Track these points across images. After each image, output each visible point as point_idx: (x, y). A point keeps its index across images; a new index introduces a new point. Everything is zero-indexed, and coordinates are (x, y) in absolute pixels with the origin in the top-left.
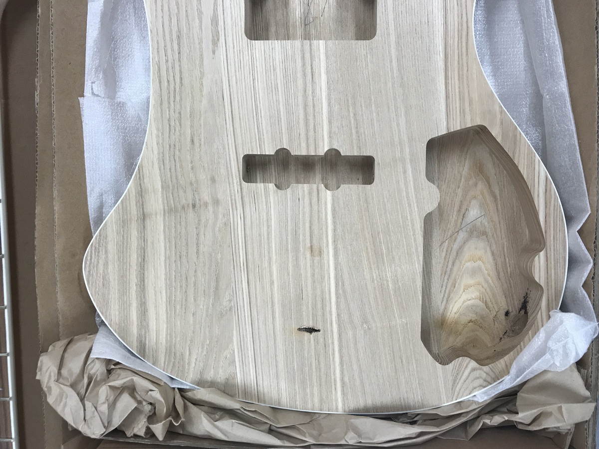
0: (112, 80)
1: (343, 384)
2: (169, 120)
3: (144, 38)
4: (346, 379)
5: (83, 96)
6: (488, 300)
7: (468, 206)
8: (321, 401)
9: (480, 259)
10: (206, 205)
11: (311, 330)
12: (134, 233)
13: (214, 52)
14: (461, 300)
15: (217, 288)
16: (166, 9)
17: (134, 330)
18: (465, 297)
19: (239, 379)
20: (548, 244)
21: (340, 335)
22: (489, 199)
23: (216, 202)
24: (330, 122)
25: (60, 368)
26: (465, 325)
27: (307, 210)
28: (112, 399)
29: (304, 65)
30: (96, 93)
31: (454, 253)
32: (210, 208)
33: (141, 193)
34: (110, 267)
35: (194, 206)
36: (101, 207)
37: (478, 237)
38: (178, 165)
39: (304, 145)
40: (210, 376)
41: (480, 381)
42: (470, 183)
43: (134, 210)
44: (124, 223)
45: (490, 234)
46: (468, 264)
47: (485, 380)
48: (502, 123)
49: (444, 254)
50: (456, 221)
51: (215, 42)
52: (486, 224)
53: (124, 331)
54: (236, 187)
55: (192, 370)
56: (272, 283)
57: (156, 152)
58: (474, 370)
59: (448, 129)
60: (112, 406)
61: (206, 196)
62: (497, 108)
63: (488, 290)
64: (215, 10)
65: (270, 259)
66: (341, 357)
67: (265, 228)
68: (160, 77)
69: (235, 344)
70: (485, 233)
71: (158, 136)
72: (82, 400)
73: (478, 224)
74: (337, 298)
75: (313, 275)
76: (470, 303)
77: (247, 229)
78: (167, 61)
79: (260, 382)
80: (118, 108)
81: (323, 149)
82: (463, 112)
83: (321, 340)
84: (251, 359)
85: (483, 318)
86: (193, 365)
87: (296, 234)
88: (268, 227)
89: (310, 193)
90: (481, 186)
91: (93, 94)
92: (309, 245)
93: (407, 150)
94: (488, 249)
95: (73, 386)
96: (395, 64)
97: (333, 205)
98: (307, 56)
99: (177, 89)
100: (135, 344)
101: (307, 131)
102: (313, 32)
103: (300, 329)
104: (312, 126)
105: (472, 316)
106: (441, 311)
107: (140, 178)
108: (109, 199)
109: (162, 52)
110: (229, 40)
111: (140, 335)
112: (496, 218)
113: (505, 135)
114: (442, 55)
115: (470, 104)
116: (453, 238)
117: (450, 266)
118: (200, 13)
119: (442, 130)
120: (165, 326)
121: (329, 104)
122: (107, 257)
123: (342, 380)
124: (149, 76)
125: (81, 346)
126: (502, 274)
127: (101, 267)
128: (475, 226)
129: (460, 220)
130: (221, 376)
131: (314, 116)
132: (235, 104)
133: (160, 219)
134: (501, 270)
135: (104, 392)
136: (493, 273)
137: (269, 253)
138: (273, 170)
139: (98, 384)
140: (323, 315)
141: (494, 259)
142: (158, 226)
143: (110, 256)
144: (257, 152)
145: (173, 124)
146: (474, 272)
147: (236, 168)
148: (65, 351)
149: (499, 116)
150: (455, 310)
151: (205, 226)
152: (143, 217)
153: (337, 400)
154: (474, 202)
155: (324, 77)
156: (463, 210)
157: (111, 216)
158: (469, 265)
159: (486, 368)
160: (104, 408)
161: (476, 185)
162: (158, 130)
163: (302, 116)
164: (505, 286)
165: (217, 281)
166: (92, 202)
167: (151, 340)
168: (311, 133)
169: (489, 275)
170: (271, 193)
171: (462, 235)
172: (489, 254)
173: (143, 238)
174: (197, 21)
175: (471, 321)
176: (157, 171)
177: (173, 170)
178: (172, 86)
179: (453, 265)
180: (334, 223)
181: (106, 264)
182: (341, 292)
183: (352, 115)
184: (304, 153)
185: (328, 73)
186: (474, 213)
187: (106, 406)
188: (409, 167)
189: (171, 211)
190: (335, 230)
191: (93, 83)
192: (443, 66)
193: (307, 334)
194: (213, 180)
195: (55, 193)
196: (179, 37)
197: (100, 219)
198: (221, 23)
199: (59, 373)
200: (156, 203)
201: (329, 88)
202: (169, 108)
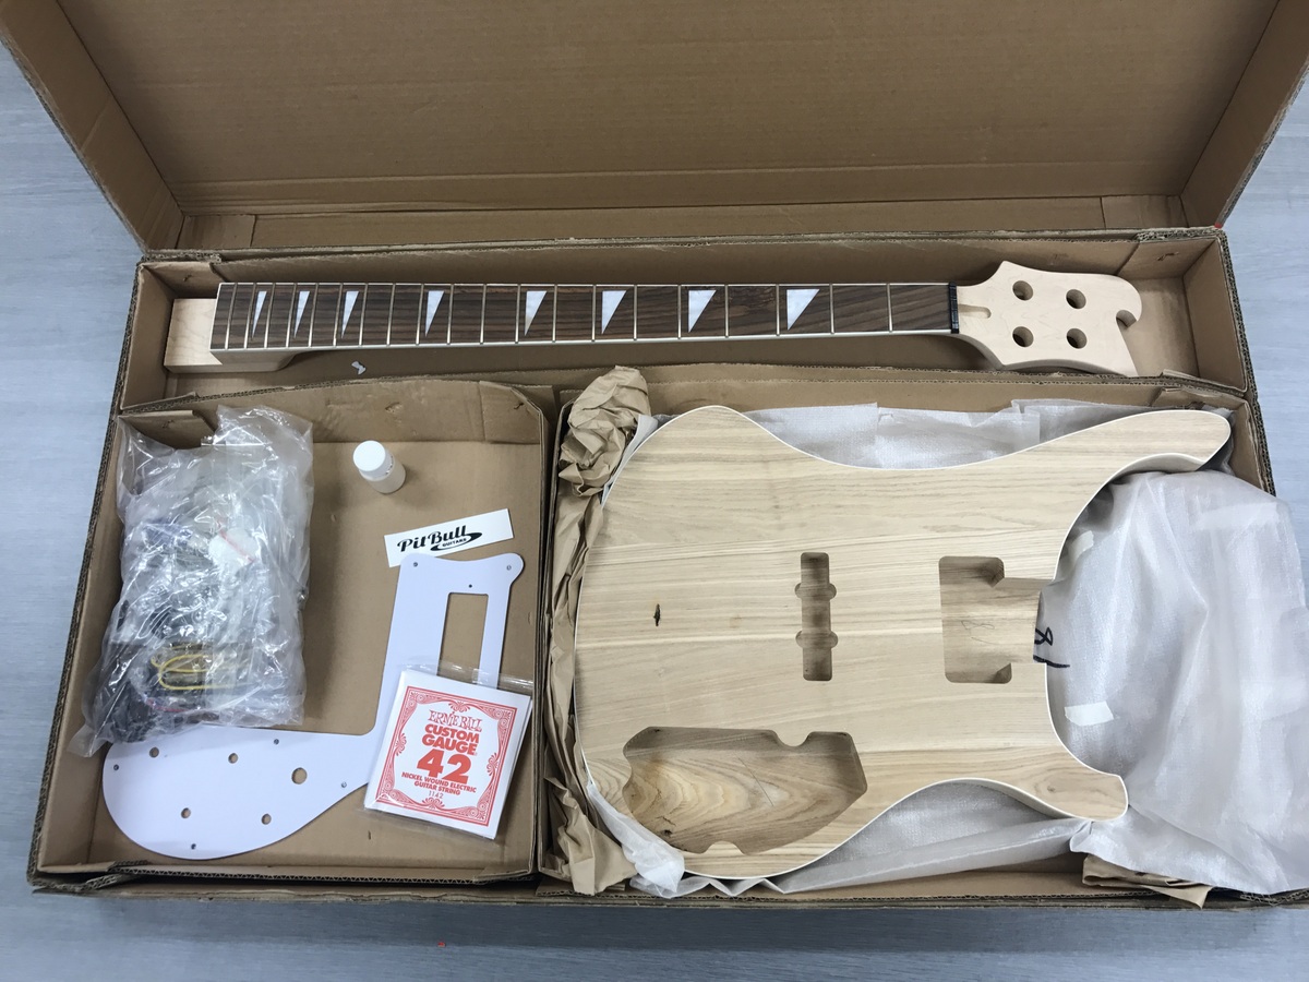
0: (895, 432)
1: (603, 649)
2: (858, 485)
3: (940, 462)
4: (609, 652)
5: (879, 406)
6: (682, 811)
7: (783, 789)
8: (588, 627)
9: (726, 801)
10: (779, 518)
11: (657, 617)
12: (749, 452)
13: (925, 527)
14: (682, 782)
15: (697, 527)
16: (965, 484)
17: (656, 452)
18: (686, 785)
19: (610, 548)
20: (749, 858)
21: (652, 645)
22: (791, 811)
23: (781, 528)
24: (863, 637)
25: (627, 387)
26: (655, 786)
27: (776, 614)
28: (601, 432)
29: (918, 612)
30: (882, 418)
31: (731, 773)
32: (775, 522)
33: (788, 459)
34: (717, 431)
35: (777, 507)
36: (770, 420)
37: (749, 799)
38: (815, 493)
39: (841, 611)
40: (613, 520)
41: (606, 789)
42: (807, 791)
43: (770, 452)
44: (759, 443)
45: (753, 812)
46: (720, 788)
47: (607, 794)
48: (870, 808)
49: (730, 763)
50: (765, 776)
51: (935, 529)
52: (763, 808)
53: (655, 443)
54: (796, 546)
55: (619, 504)
56: (703, 580)
57: (827, 473)
58: (618, 781)
59: (862, 754)
60: (594, 432)
61: (786, 518)
62: (884, 804)
63: (693, 811)
64: (966, 529)
65: (727, 578)
66: (631, 647)
67: (757, 574)
68: (900, 477)
69: (643, 545)
70: (753, 806)
71: (842, 475)
72: (600, 407)
73: (764, 799)
74: (689, 643)
75: (712, 620)
76: (680, 791)
77: (755, 556)
78: (915, 484)
79: (606, 568)
80: (869, 437)
81: (836, 629)
82: (879, 768)
83: (648, 627)
84: (630, 559)
85: (663, 805)
86: (623, 505)
87: (754, 603)
88: (759, 577)
89: (793, 617)
90: (804, 802)
91: (881, 415)
92: (741, 615)
93: (839, 713)
94: (737, 811)
95: (612, 399)
96: (924, 700)
97: (783, 640)
98: (927, 615)
99: (889, 493)
100: (643, 452)
101: (854, 615)
102: (955, 629)
103: (658, 606)
104: (859, 619)
105: (664, 794)
106: (670, 760)
107: (803, 459)
108: (778, 427)
109: (923, 480)
110: (938, 542)
111: (652, 457)
112: (770, 818)
113: (857, 811)
114: (934, 747)
115: (888, 776)
116: (747, 772)
117: (718, 769)
118: (963, 515)
119: (860, 747)
120: (662, 480)
121: (881, 636)
122: (726, 428)
123: (609, 648)
124: (902, 467)
125: (643, 404)
126: (710, 825)
127: (716, 422)
128: (760, 795)
129: (766, 780)
130: (611, 531)
131: (869, 622)
132: (877, 546)
133: (764, 476)
134: (714, 824)
135: (607, 425)
136: (710, 817)
137: (733, 577)
138: (812, 585)
139: (612, 420)
140: (673, 629)
141: (726, 817)
142: (756, 474)
143: (726, 431)
144: (832, 566)
145: (855, 488)
146: (712, 795)
147: (816, 547)
148: (640, 390)
149: (876, 805)
150: (671, 775)
151: (757, 517)
152: (765, 461)
153: (589, 642)
154: (785, 795)
155: (907, 631)
156: (777, 783)
157: (763, 431)
158: (720, 790)
159: (620, 794)
160: (593, 426)
161: (804, 796)
162: (849, 475)
163: (868, 610)
164: (697, 829)
165: (705, 528)
166: (774, 413)
167: (647, 467)
168: (853, 619)
169: (709, 811)
170: (791, 580)
171: (751, 782)
172: (731, 812)
173: (744, 460)
174: (955, 512)
175: (659, 792)
176: (810, 474)
177: (811, 488)
178: (891, 488)
179: (720, 773)
180: (765, 641)
181: (718, 426)
182: (696, 646)
183: (871, 658)
184: (832, 612)
185: (911, 635)
186: (774, 795)
187: (596, 427)
188: (822, 715)
189: (772, 487)
190: (757, 641)
191: (890, 415)
192: (924, 748)
193: (653, 613)
194: (803, 525)
195: (785, 381)
196: (938, 495)
197: (757, 419)
198: (954, 534)
199: (623, 387)
200: (778, 472)
201: (895, 636)
202: (870, 486)
